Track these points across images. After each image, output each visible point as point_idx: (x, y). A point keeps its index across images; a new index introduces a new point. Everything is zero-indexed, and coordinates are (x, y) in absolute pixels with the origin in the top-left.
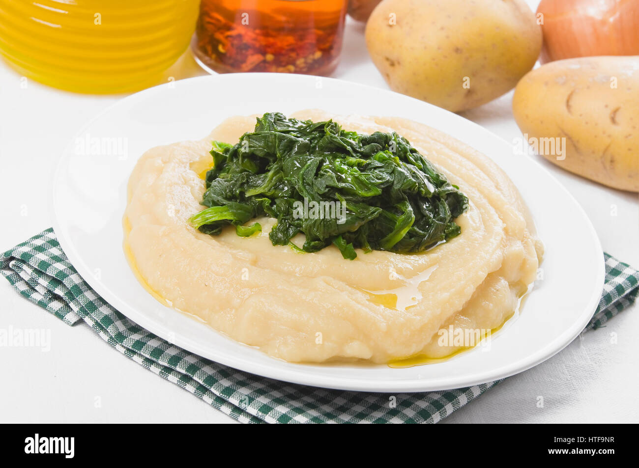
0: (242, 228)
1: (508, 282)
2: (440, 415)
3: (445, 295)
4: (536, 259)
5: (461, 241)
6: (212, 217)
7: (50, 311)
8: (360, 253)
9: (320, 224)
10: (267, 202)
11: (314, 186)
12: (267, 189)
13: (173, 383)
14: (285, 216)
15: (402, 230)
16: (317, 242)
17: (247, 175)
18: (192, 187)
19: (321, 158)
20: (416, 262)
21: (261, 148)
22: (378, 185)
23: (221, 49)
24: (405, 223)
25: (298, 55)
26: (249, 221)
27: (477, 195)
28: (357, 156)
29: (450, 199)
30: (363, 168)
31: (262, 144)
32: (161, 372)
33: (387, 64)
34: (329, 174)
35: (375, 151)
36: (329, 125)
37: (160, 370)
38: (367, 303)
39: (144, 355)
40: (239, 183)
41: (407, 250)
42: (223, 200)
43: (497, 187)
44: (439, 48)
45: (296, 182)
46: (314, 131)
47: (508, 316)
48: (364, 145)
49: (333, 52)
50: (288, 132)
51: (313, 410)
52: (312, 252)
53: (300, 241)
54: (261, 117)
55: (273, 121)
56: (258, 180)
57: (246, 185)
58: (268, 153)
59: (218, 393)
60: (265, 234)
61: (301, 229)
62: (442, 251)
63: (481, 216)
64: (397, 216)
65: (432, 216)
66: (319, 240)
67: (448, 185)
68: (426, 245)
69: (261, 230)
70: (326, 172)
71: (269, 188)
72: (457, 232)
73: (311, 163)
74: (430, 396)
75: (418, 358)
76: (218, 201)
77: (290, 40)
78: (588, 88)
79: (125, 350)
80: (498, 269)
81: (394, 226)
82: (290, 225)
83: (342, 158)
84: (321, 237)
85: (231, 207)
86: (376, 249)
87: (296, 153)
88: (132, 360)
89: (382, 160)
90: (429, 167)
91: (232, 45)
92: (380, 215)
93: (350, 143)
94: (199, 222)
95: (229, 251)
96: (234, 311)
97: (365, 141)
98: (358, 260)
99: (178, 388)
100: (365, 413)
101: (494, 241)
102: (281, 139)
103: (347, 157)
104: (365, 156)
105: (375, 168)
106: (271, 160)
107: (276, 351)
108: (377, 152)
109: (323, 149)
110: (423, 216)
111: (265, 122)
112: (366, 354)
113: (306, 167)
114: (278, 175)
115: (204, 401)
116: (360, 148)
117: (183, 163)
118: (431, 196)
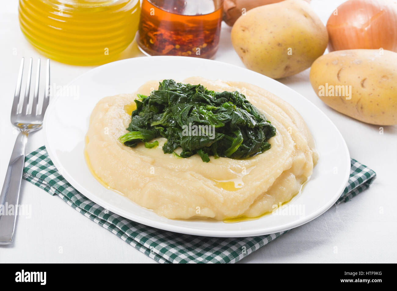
0: (148, 144)
1: (295, 176)
2: (252, 250)
3: (258, 183)
4: (312, 163)
5: (270, 152)
6: (131, 137)
7: (42, 187)
8: (212, 159)
9: (190, 142)
10: (162, 129)
11: (187, 121)
12: (162, 122)
13: (106, 229)
14: (171, 137)
15: (236, 146)
16: (188, 152)
17: (152, 114)
18: (124, 120)
19: (192, 106)
20: (244, 164)
21: (160, 100)
22: (223, 121)
23: (151, 41)
24: (238, 142)
25: (193, 45)
26: (152, 139)
27: (281, 126)
28: (213, 105)
29: (265, 129)
30: (215, 112)
31: (160, 97)
32: (99, 223)
33: (241, 51)
34: (195, 115)
35: (223, 102)
36: (198, 87)
37: (99, 221)
38: (214, 186)
39: (91, 213)
40: (147, 118)
41: (239, 157)
42: (138, 127)
43: (294, 122)
44: (269, 43)
45: (177, 119)
46: (190, 90)
47: (294, 195)
48: (217, 98)
49: (214, 44)
50: (176, 91)
51: (181, 246)
52: (186, 158)
53: (179, 152)
54: (162, 82)
55: (168, 84)
56: (158, 117)
57: (151, 120)
58: (164, 102)
59: (129, 235)
60: (160, 147)
61: (180, 145)
62: (259, 158)
63: (282, 138)
64: (234, 138)
65: (254, 138)
66: (189, 151)
67: (264, 121)
68: (250, 154)
69: (158, 145)
70: (194, 113)
71: (164, 121)
72: (268, 147)
73: (186, 108)
74: (247, 239)
75: (242, 218)
76: (135, 128)
77: (190, 37)
78: (350, 67)
79: (81, 210)
80: (290, 168)
81: (232, 144)
82: (174, 142)
83: (204, 106)
84: (190, 150)
85: (142, 132)
86: (222, 157)
87: (179, 102)
88: (84, 215)
89: (227, 107)
90: (254, 111)
91: (157, 40)
92: (224, 137)
93: (209, 97)
94: (124, 140)
95: (140, 156)
96: (140, 190)
97: (218, 96)
98: (210, 162)
99: (109, 232)
100: (209, 248)
101: (288, 153)
102: (171, 94)
103: (207, 105)
104: (217, 105)
105: (222, 112)
106: (166, 106)
107: (162, 212)
108: (224, 103)
109: (194, 100)
110: (249, 138)
111: (164, 85)
112: (212, 215)
113: (183, 111)
114: (169, 115)
115: (122, 239)
116: (215, 100)
117: (120, 106)
118: (253, 127)
